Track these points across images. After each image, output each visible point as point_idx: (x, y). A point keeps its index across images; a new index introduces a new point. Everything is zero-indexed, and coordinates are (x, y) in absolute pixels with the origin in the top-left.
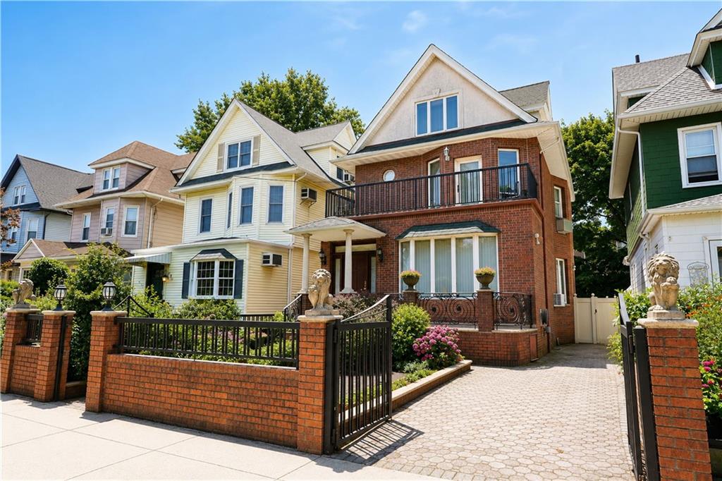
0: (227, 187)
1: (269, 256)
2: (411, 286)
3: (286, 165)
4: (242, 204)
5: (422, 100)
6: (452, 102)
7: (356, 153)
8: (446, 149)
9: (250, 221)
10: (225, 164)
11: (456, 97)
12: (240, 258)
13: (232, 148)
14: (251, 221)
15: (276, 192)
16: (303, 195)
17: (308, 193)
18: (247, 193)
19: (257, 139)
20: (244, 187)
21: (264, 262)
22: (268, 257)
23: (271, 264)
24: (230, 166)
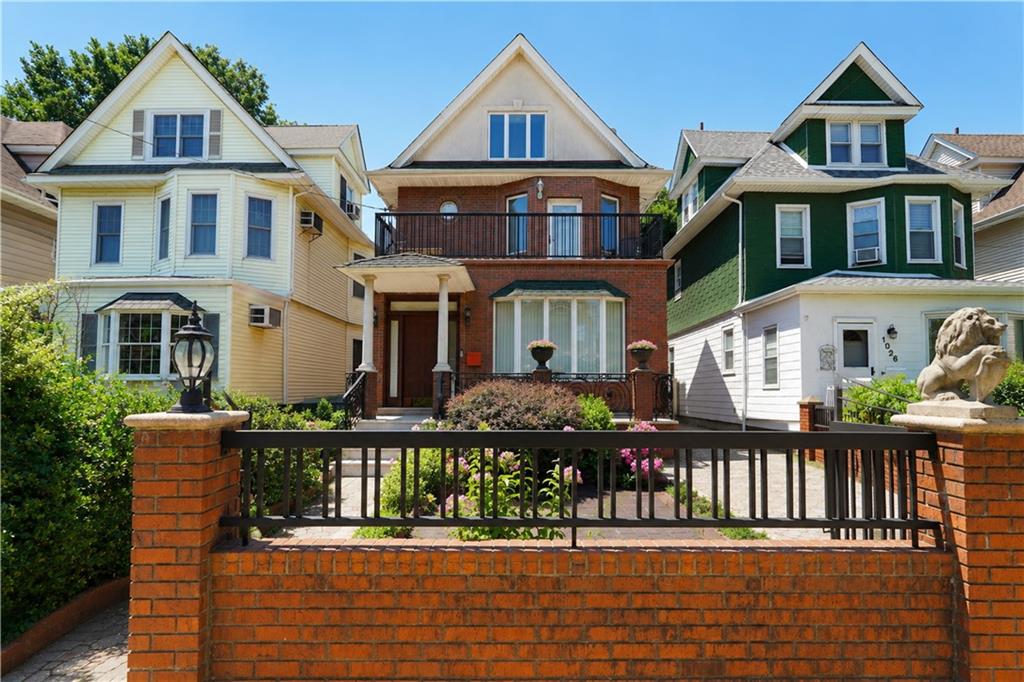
0: (156, 188)
1: (263, 310)
2: (542, 363)
3: (279, 167)
4: (194, 220)
5: (499, 110)
6: (538, 122)
7: (402, 168)
8: (540, 182)
9: (211, 250)
10: (148, 148)
11: (543, 116)
12: (212, 310)
13: (163, 122)
14: (214, 251)
15: (260, 210)
16: (304, 222)
17: (313, 219)
18: (204, 205)
19: (216, 115)
20: (196, 192)
21: (256, 320)
22: (261, 311)
23: (266, 322)
24: (158, 153)
